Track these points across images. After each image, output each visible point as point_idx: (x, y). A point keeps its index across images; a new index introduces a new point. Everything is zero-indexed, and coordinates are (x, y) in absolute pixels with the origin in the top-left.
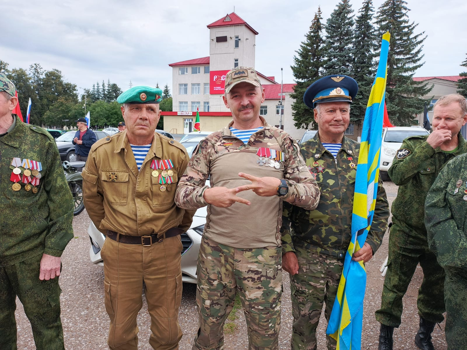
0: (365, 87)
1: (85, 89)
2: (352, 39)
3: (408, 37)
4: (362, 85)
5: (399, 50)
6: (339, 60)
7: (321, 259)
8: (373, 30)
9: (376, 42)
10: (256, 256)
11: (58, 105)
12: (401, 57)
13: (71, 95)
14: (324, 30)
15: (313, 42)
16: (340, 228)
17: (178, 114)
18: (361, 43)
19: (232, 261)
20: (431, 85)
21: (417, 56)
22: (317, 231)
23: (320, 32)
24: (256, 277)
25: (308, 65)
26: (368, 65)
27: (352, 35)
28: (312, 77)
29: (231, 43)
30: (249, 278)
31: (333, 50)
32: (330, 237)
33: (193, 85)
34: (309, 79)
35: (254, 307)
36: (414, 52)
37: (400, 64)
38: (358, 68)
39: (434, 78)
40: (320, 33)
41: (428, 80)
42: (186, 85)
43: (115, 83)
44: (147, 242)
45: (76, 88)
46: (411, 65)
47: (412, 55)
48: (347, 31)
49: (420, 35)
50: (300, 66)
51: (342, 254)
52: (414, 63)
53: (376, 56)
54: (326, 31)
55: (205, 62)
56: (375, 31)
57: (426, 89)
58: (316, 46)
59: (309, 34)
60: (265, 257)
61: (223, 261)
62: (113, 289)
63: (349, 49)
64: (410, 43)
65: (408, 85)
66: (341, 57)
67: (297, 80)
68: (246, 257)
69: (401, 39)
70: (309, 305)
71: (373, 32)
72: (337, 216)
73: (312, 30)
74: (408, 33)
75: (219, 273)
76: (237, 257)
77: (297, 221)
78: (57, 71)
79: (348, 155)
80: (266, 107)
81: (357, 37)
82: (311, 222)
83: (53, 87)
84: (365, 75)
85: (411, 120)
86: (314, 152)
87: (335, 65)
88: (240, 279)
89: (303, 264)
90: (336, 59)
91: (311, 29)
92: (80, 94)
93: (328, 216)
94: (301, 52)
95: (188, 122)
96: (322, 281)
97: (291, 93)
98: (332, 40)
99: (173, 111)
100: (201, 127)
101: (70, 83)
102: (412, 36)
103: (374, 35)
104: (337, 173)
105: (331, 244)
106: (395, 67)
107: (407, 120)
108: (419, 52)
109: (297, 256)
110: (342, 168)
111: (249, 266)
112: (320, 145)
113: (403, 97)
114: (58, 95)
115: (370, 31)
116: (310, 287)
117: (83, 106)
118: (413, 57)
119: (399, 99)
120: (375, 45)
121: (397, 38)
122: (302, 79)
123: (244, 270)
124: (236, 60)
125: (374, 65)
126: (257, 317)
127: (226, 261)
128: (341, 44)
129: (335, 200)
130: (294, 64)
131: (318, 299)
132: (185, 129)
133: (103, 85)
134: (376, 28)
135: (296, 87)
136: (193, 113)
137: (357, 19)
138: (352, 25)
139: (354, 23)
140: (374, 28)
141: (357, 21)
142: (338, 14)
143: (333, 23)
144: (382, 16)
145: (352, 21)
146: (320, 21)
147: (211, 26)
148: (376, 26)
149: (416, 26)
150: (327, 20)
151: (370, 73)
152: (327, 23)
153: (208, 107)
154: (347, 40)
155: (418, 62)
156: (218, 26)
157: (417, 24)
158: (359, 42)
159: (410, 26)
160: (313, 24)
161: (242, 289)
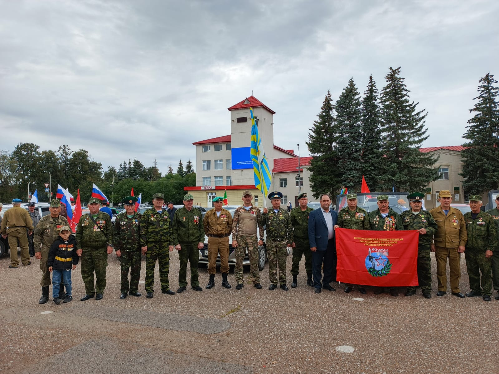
0: (376, 160)
1: (109, 168)
2: (361, 117)
3: (410, 114)
4: (373, 157)
5: (403, 126)
6: (350, 136)
8: (378, 109)
9: (382, 119)
10: (251, 238)
11: (87, 184)
12: (407, 131)
13: (96, 174)
14: (334, 110)
15: (325, 121)
17: (202, 189)
18: (369, 121)
20: (437, 156)
21: (421, 130)
23: (331, 111)
24: (251, 244)
25: (322, 140)
26: (377, 139)
27: (360, 113)
28: (327, 153)
29: (250, 123)
31: (344, 127)
33: (216, 161)
34: (324, 153)
36: (417, 127)
37: (406, 138)
38: (368, 142)
39: (441, 149)
40: (331, 113)
41: (434, 151)
42: (209, 161)
43: (139, 161)
45: (101, 167)
46: (417, 139)
47: (416, 129)
48: (355, 110)
49: (421, 112)
50: (314, 142)
51: (279, 239)
52: (419, 136)
53: (383, 131)
54: (336, 111)
55: (226, 141)
57: (433, 159)
58: (328, 124)
59: (321, 113)
61: (243, 240)
62: (211, 250)
63: (359, 126)
64: (413, 120)
65: (414, 157)
66: (351, 133)
67: (312, 155)
69: (403, 116)
72: (277, 228)
73: (324, 110)
74: (410, 111)
75: (242, 243)
76: (247, 238)
78: (84, 151)
79: (280, 213)
80: (285, 179)
81: (364, 116)
82: (270, 230)
83: (80, 166)
84: (374, 148)
87: (346, 140)
88: (248, 244)
90: (347, 135)
91: (322, 110)
92: (105, 172)
93: (274, 228)
94: (315, 129)
95: (211, 196)
97: (307, 167)
98: (342, 118)
99: (197, 186)
101: (96, 162)
102: (413, 114)
103: (380, 113)
105: (276, 236)
106: (402, 141)
107: (418, 188)
108: (422, 127)
110: (278, 216)
111: (250, 241)
113: (412, 167)
114: (84, 174)
115: (376, 110)
118: (418, 131)
119: (409, 169)
120: (381, 122)
121: (401, 115)
122: (317, 154)
125: (383, 139)
127: (244, 240)
128: (350, 122)
130: (308, 140)
132: (208, 202)
133: (130, 164)
134: (381, 107)
135: (312, 161)
136: (216, 187)
137: (363, 100)
138: (359, 105)
139: (361, 104)
140: (379, 107)
141: (363, 102)
142: (345, 97)
143: (342, 104)
144: (385, 97)
145: (359, 102)
146: (330, 103)
147: (231, 109)
148: (381, 106)
149: (416, 104)
150: (337, 101)
151: (380, 146)
152: (337, 104)
153: (231, 181)
154: (355, 118)
155: (423, 135)
156: (238, 108)
157: (418, 103)
158: (367, 120)
159: (411, 105)
160: (324, 105)
161: (248, 248)
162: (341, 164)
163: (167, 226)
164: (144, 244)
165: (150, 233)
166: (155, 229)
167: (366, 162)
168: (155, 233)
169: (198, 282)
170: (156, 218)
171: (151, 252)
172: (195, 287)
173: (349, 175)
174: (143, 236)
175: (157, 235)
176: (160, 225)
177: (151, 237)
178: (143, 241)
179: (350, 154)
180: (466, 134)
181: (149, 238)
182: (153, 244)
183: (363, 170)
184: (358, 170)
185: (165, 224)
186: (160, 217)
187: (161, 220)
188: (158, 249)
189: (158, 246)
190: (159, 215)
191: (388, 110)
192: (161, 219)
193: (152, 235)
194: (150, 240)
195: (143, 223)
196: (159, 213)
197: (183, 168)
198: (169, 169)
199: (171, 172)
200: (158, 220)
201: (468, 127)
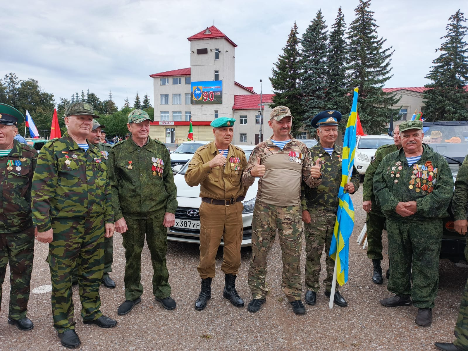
0: (339, 98)
1: (62, 99)
2: (327, 53)
3: (378, 51)
4: (336, 96)
5: (369, 63)
6: (314, 73)
7: (324, 213)
8: (345, 45)
9: (348, 56)
10: (289, 210)
11: (37, 115)
12: (372, 70)
13: (48, 105)
14: (300, 45)
15: (290, 55)
16: (335, 194)
17: (160, 124)
18: (335, 57)
19: (276, 213)
20: (400, 96)
21: (386, 69)
22: (322, 197)
23: (296, 45)
24: (289, 222)
25: (285, 76)
26: (342, 77)
27: (326, 49)
28: (290, 89)
29: (211, 55)
30: (285, 222)
31: (309, 63)
32: (329, 200)
33: (174, 95)
34: (287, 90)
35: (288, 240)
36: (383, 65)
37: (371, 76)
38: (332, 80)
39: (402, 89)
40: (296, 47)
41: (397, 91)
42: (167, 95)
43: (93, 93)
44: (228, 203)
45: (53, 98)
46: (381, 78)
47: (381, 68)
48: (322, 45)
49: (388, 49)
50: (278, 77)
51: (336, 209)
52: (383, 75)
53: (348, 68)
54: (302, 45)
55: (186, 74)
56: (347, 45)
57: (395, 99)
58: (292, 59)
59: (286, 47)
60: (293, 211)
61: (270, 214)
62: (208, 231)
63: (324, 62)
64: (379, 58)
65: (378, 96)
66: (316, 70)
67: (275, 91)
68: (284, 211)
69: (371, 53)
70: (317, 242)
71: (346, 46)
72: (333, 187)
73: (289, 44)
74: (377, 48)
75: (268, 221)
76: (279, 211)
77: (310, 193)
78: (34, 81)
79: (338, 154)
80: (246, 117)
81: (330, 51)
82: (318, 192)
83: (29, 97)
84: (338, 86)
85: (382, 128)
86: (319, 153)
87: (311, 77)
88: (280, 223)
89: (314, 217)
90: (312, 71)
91: (287, 43)
92: (58, 103)
93: (328, 188)
94: (279, 64)
95: (170, 131)
96: (325, 227)
97: (270, 104)
98: (307, 53)
99: (155, 120)
100: (194, 136)
101: (47, 93)
102: (381, 51)
103: (347, 49)
104: (332, 164)
105: (330, 204)
106: (366, 79)
107: (378, 129)
108: (387, 65)
109: (310, 213)
110: (335, 161)
111: (285, 216)
112: (322, 149)
113: (374, 107)
114: (34, 105)
115: (343, 46)
116: (318, 231)
117: (63, 116)
118: (382, 70)
119: (371, 109)
120: (347, 59)
121: (368, 52)
122: (280, 90)
123: (283, 218)
124: (217, 72)
125: (347, 77)
126: (290, 245)
127: (272, 214)
128: (316, 57)
129: (332, 179)
130: (272, 76)
131: (322, 238)
132: (167, 138)
133: (83, 95)
134: (348, 43)
135: (275, 97)
136: (175, 122)
137: (331, 34)
138: (326, 40)
139: (328, 38)
140: (346, 42)
141: (331, 36)
142: (312, 30)
143: (308, 37)
144: (353, 32)
145: (326, 36)
146: (296, 36)
147: (191, 39)
148: (348, 41)
149: (384, 41)
150: (303, 35)
151: (344, 84)
152: (303, 38)
153: (190, 116)
154: (321, 53)
155: (387, 74)
156: (198, 38)
157: (385, 40)
158: (332, 56)
159: (379, 41)
160: (290, 38)
161: (281, 230)
162: (304, 102)
163: (101, 179)
164: (45, 225)
165: (61, 196)
166: (74, 188)
167: (329, 100)
168: (75, 198)
169: (169, 287)
170: (77, 161)
171: (66, 243)
172: (161, 299)
173: (312, 113)
174: (41, 206)
175: (81, 201)
176: (88, 178)
177: (63, 208)
178: (43, 217)
179: (314, 92)
180: (429, 74)
181: (58, 210)
182: (70, 224)
183: (326, 108)
184: (320, 108)
185: (98, 175)
186: (84, 159)
187: (89, 165)
188: (81, 235)
189: (83, 227)
190: (82, 155)
191: (355, 46)
192: (88, 163)
193: (68, 202)
194: (62, 214)
195: (41, 173)
196: (84, 150)
197: (140, 102)
198: (125, 103)
199: (127, 106)
200: (82, 165)
201: (432, 67)
